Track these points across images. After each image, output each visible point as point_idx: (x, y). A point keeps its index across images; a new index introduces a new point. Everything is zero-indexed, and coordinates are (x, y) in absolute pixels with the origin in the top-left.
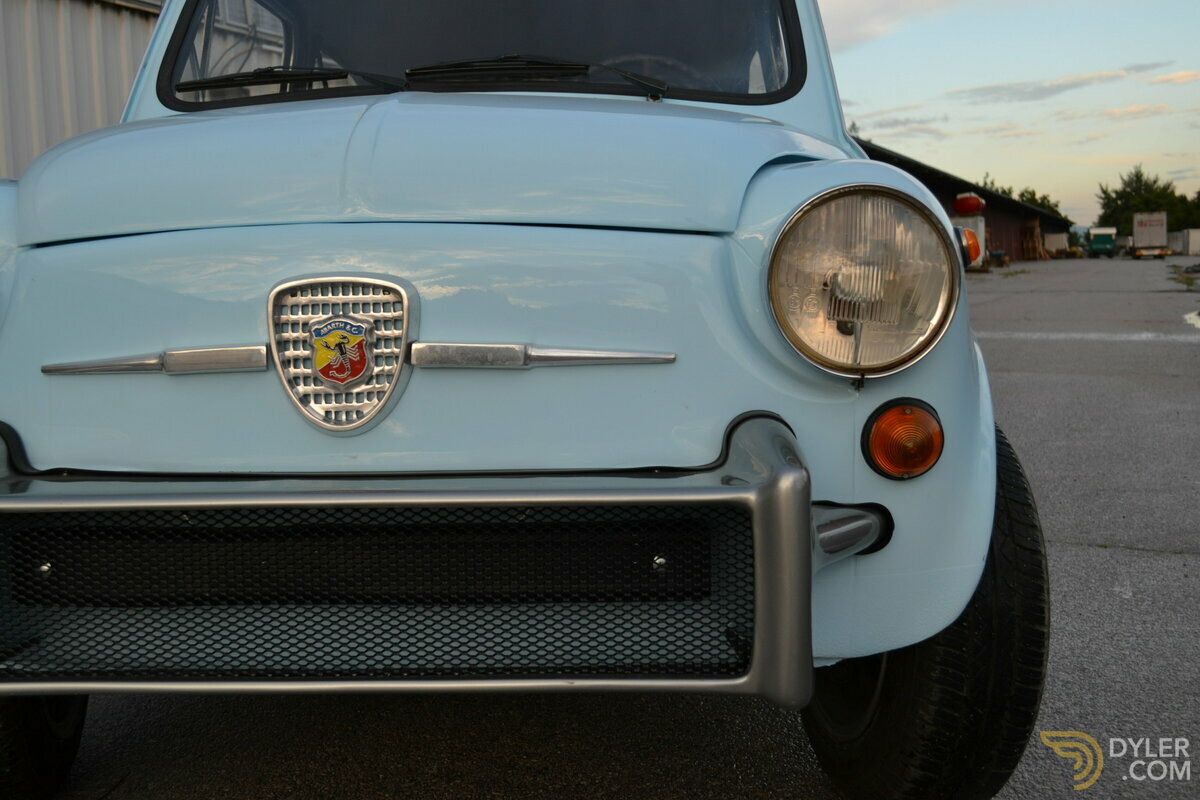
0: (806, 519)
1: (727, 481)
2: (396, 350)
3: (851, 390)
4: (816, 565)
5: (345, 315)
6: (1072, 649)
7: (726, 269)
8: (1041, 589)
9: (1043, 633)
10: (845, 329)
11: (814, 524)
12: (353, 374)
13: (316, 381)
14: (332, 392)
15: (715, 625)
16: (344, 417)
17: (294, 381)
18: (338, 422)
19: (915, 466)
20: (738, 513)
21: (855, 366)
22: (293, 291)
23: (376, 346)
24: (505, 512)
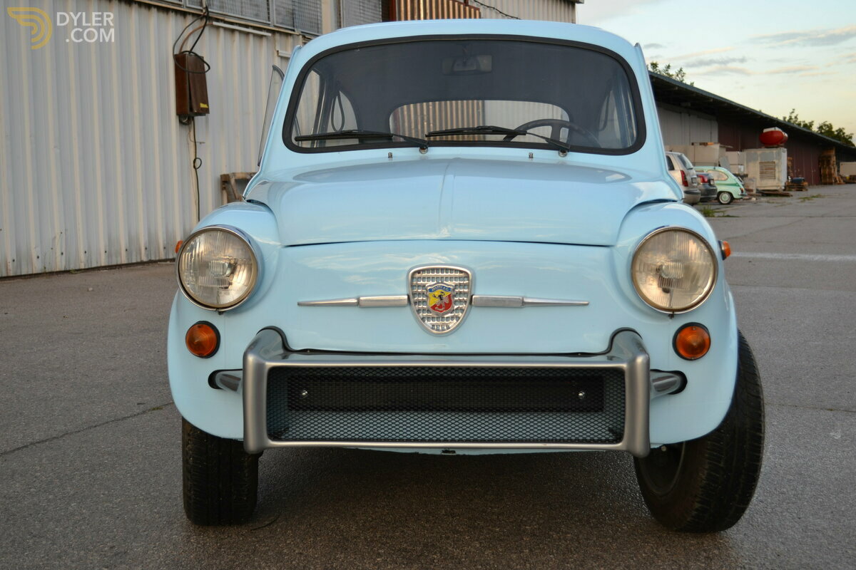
0: (648, 377)
1: (611, 359)
2: (465, 298)
3: (668, 318)
4: (652, 396)
5: (442, 283)
6: (797, 465)
7: (611, 262)
8: (760, 415)
9: (761, 437)
10: (666, 291)
11: (651, 379)
12: (446, 309)
13: (428, 311)
14: (435, 316)
15: (603, 427)
16: (440, 328)
17: (419, 311)
18: (438, 330)
19: (697, 353)
20: (619, 373)
21: (670, 308)
22: (419, 272)
23: (455, 296)
24: (517, 371)
